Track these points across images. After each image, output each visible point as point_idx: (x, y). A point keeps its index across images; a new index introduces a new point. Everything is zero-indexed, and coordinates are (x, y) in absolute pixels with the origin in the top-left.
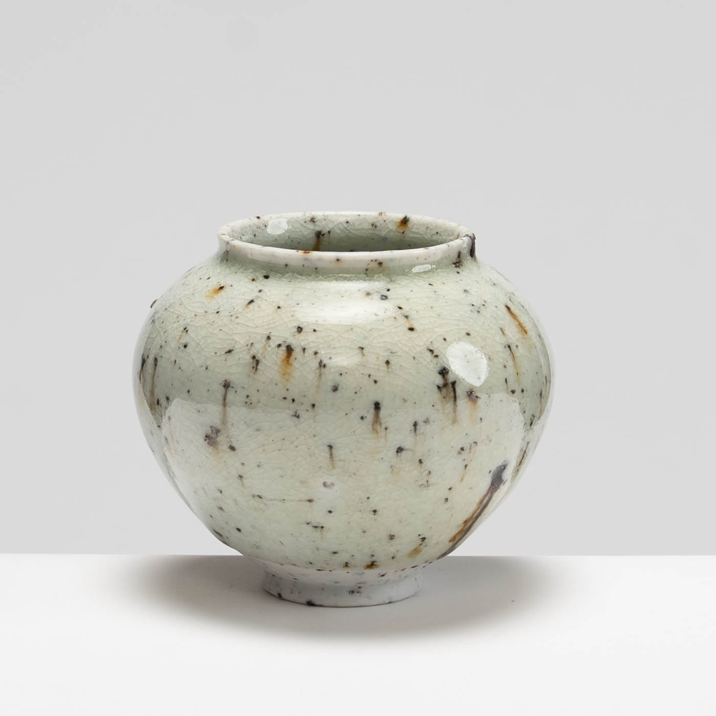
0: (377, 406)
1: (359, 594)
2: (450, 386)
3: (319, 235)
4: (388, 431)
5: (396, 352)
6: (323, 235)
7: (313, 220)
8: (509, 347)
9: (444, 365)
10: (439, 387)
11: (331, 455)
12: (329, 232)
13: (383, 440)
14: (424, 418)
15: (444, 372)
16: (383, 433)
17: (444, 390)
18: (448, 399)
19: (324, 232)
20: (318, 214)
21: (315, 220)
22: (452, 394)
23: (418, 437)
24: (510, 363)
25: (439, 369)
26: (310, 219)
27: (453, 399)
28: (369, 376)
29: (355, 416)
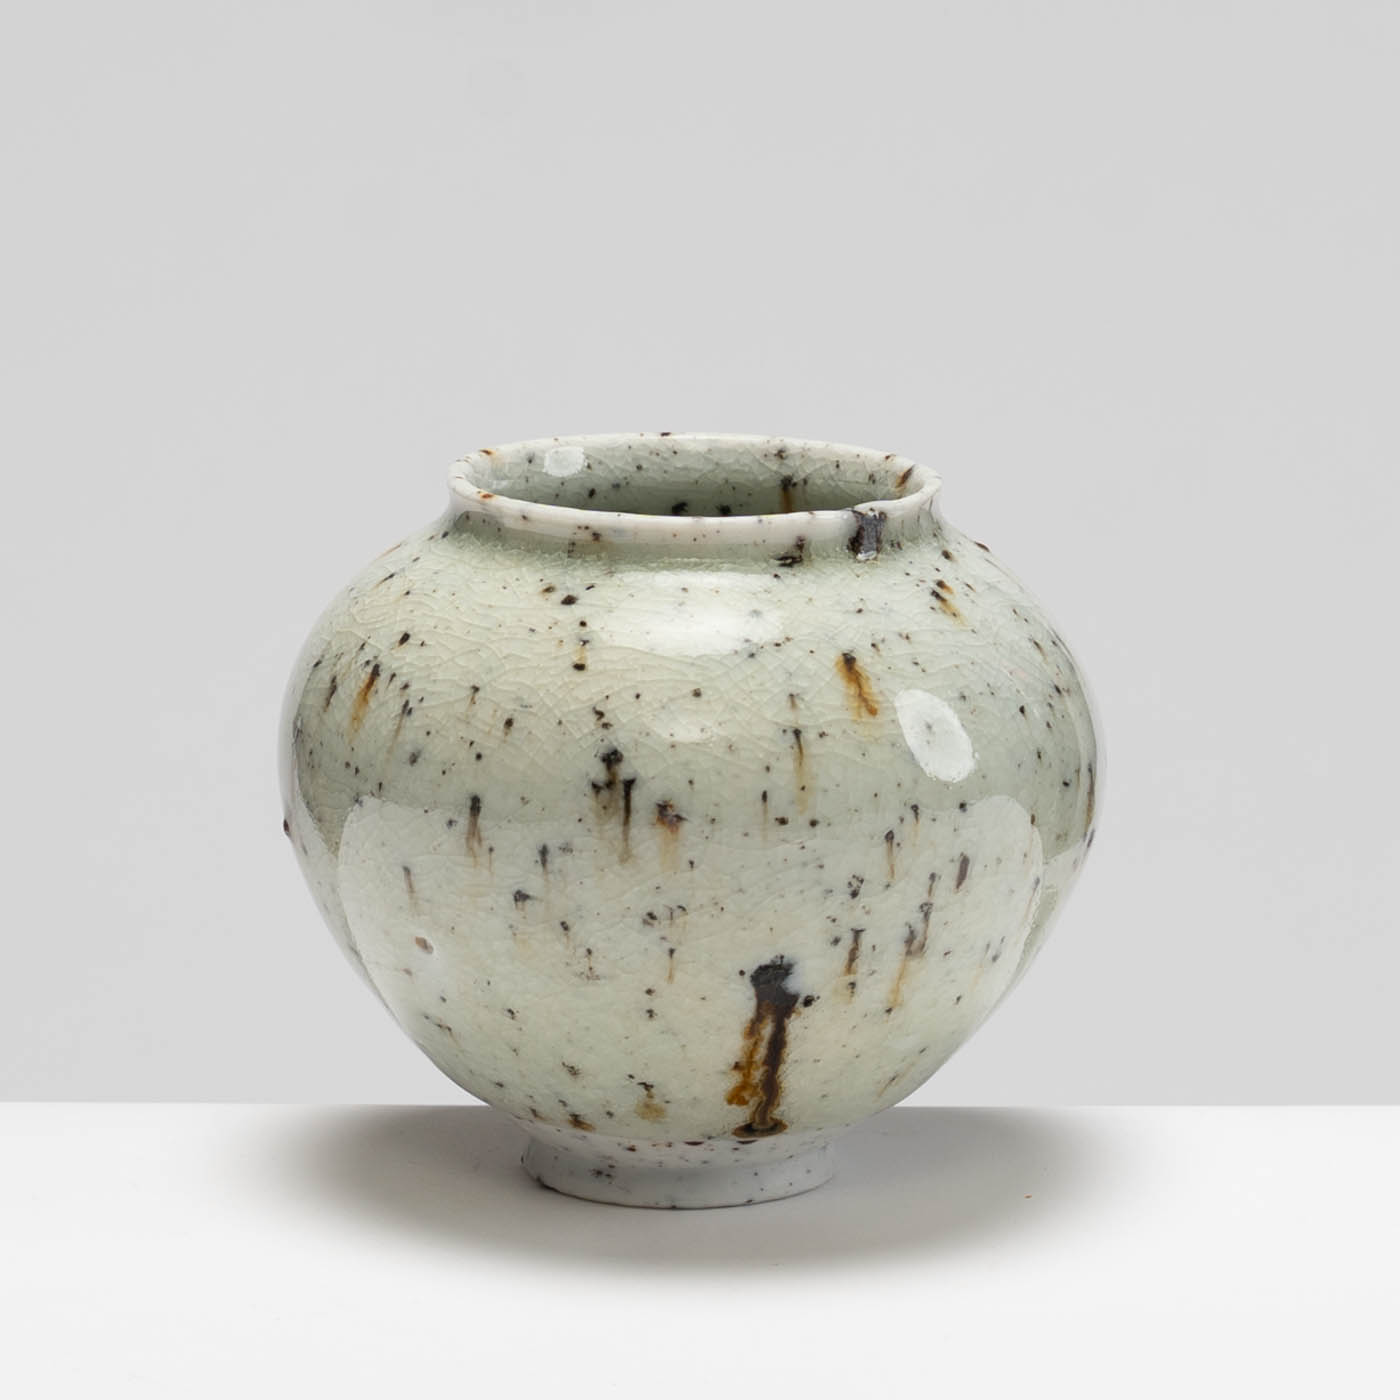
0: (475, 805)
1: (608, 1180)
2: (620, 788)
3: (787, 484)
4: (494, 855)
5: (531, 707)
6: (795, 485)
7: (780, 454)
8: (797, 733)
9: (615, 744)
10: (596, 787)
11: (411, 886)
12: (805, 481)
13: (486, 872)
14: (560, 842)
15: (612, 759)
16: (484, 859)
17: (605, 794)
18: (611, 810)
19: (795, 480)
20: (794, 443)
21: (784, 455)
22: (622, 803)
23: (551, 877)
24: (788, 764)
25: (603, 751)
26: (775, 452)
27: (622, 813)
28: (472, 743)
29: (438, 817)
